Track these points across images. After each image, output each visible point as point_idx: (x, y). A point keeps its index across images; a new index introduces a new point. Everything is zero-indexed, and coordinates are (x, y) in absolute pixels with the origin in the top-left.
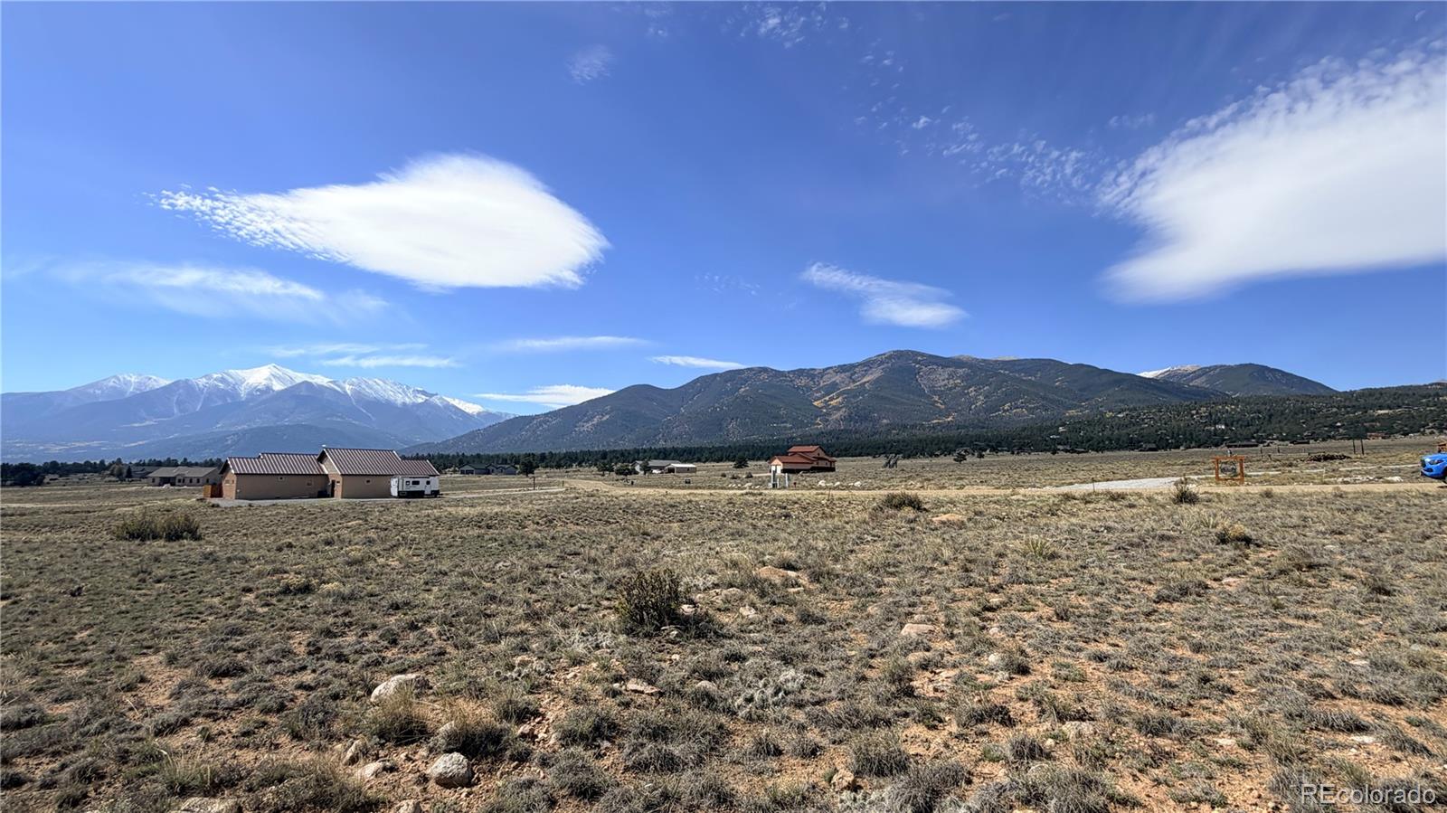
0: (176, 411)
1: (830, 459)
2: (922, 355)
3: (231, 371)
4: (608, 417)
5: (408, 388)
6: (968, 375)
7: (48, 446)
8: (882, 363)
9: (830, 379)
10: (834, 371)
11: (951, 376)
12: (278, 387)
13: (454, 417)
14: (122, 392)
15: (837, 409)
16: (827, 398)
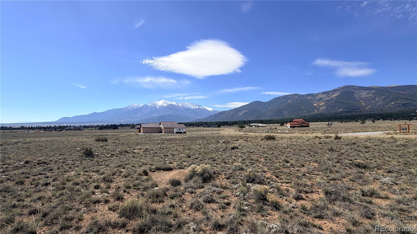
0: (144, 112)
1: (307, 123)
2: (356, 86)
3: (155, 102)
4: (247, 111)
5: (194, 104)
6: (375, 93)
7: (121, 120)
8: (340, 90)
9: (320, 96)
10: (322, 94)
11: (368, 93)
12: (165, 105)
13: (206, 112)
14: (134, 108)
15: (322, 106)
16: (319, 103)
